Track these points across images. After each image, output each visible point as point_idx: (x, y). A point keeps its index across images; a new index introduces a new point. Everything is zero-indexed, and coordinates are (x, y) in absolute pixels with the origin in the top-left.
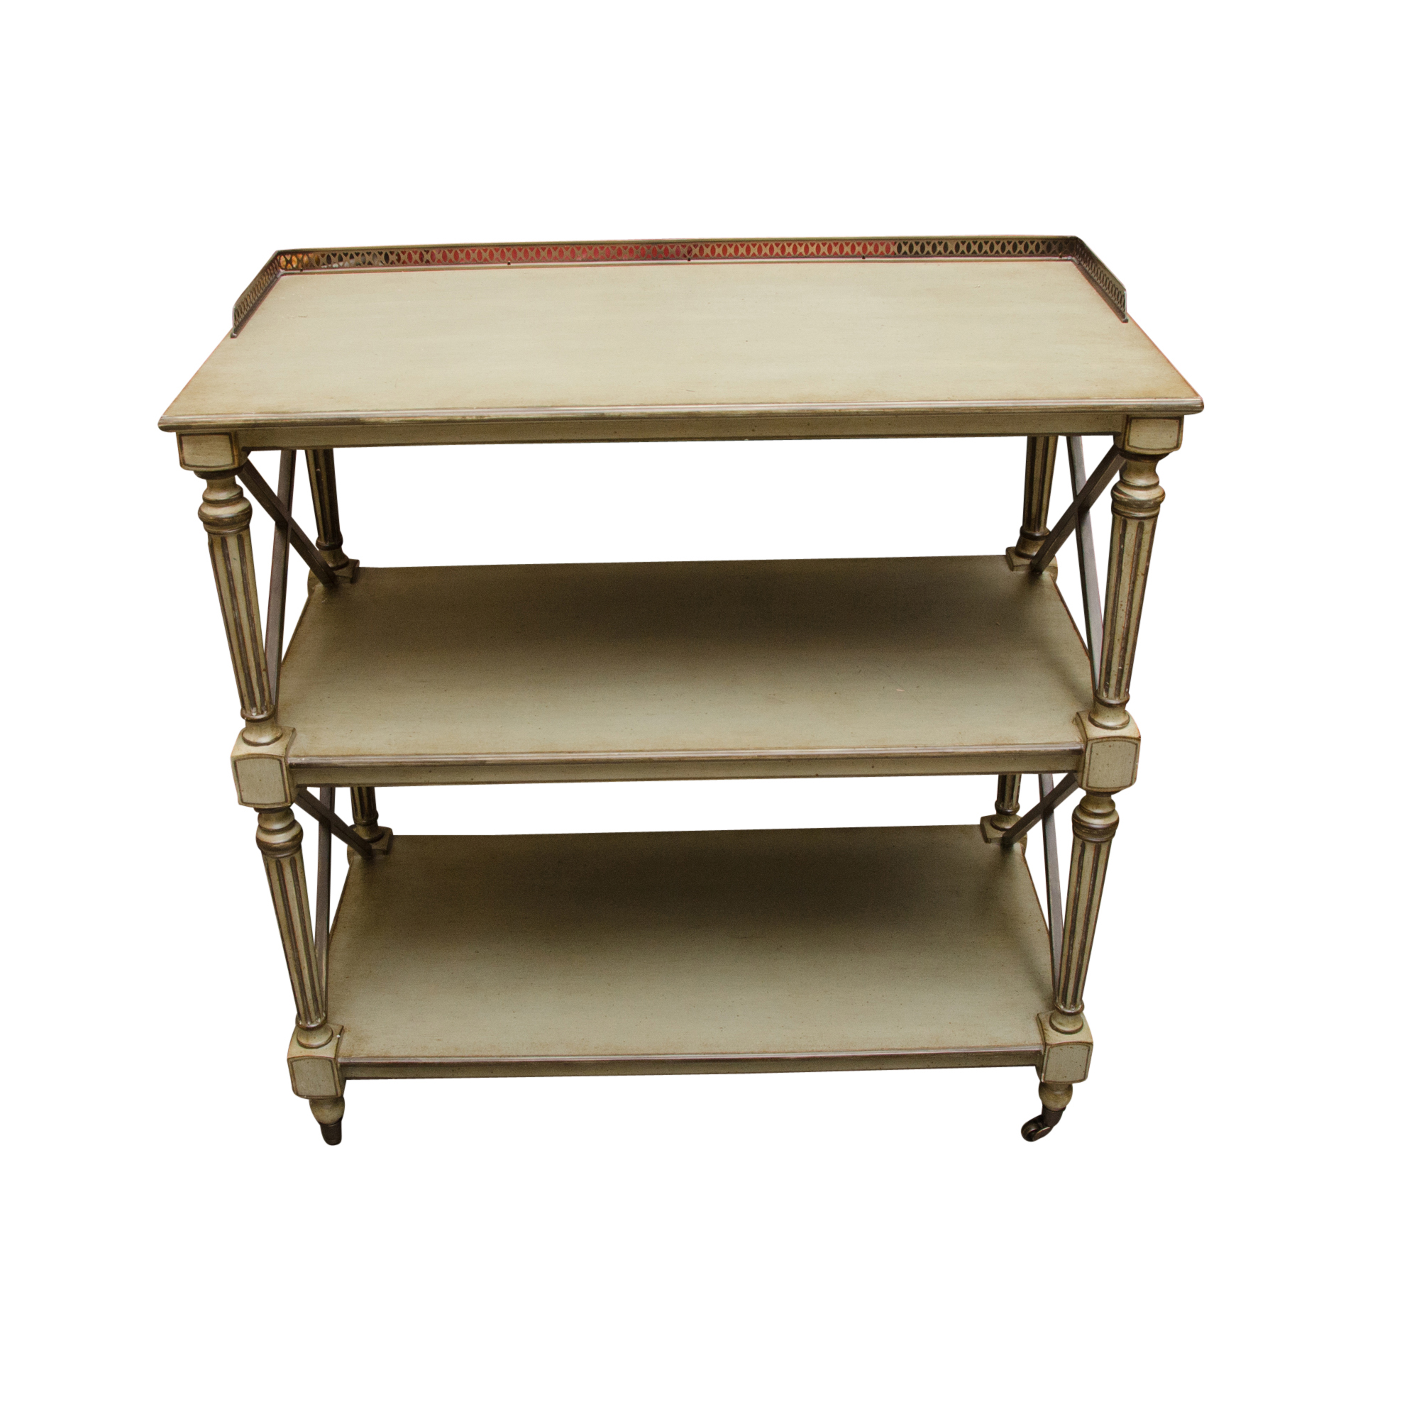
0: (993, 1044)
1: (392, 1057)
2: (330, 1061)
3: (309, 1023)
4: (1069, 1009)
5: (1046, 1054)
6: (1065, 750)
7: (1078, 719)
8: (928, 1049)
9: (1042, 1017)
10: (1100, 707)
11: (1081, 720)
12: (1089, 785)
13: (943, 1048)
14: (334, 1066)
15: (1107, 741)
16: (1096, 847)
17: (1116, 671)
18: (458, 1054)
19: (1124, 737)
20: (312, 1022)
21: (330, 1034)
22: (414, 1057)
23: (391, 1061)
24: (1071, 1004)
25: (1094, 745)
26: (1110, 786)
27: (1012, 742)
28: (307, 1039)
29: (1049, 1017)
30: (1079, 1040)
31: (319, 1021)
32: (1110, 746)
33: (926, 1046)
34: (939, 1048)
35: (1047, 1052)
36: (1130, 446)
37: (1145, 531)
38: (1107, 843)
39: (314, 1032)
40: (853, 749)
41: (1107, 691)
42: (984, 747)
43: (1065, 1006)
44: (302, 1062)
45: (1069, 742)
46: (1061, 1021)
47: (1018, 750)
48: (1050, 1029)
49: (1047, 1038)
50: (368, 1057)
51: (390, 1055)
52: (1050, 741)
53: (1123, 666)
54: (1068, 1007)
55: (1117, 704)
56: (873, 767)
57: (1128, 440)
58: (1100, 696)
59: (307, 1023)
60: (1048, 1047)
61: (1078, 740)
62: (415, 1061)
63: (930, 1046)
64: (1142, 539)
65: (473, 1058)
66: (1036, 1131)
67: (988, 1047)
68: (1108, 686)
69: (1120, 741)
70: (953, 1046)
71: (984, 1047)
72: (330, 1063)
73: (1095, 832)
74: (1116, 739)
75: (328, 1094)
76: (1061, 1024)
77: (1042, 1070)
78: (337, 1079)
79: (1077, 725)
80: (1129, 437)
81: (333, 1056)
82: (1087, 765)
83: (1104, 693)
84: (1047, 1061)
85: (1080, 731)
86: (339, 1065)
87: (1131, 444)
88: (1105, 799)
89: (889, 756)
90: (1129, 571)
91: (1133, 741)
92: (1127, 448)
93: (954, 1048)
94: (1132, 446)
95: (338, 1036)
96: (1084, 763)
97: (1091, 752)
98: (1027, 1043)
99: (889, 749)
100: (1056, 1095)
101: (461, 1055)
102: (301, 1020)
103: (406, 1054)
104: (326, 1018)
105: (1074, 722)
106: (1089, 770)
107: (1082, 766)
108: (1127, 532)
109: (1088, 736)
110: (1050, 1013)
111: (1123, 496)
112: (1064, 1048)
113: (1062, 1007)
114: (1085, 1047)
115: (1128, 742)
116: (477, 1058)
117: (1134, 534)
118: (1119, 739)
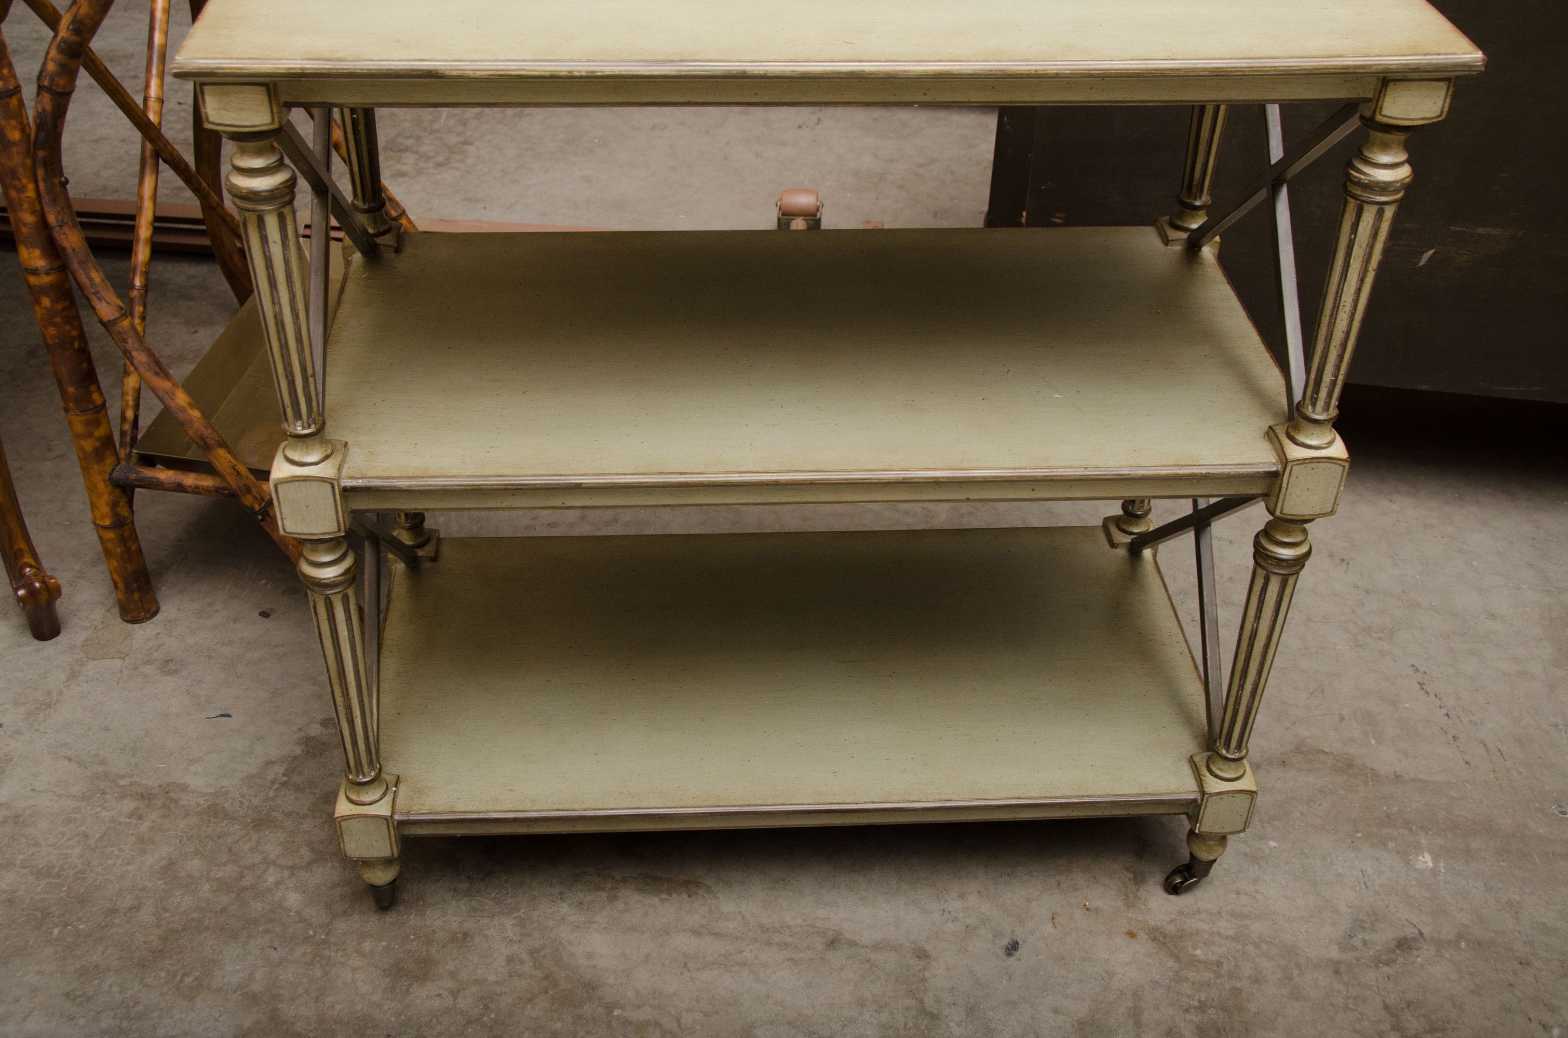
0: (1144, 792)
1: (459, 812)
2: (386, 819)
3: (361, 777)
4: (1233, 754)
5: (1204, 803)
6: (1259, 473)
7: (1272, 434)
8: (1070, 797)
9: (1197, 759)
10: (1304, 423)
11: (1277, 438)
12: (1284, 512)
13: (1088, 796)
14: (391, 824)
15: (1310, 463)
16: (1282, 580)
17: (1328, 382)
18: (535, 808)
19: (1331, 458)
20: (364, 776)
21: (385, 787)
22: (483, 812)
23: (458, 817)
24: (1235, 749)
25: (1294, 467)
26: (1307, 513)
27: (1197, 463)
28: (358, 794)
29: (1205, 760)
30: (1242, 789)
31: (373, 774)
32: (1313, 469)
33: (1068, 794)
34: (1083, 796)
35: (1205, 801)
36: (1382, 115)
37: (1384, 219)
38: (1296, 576)
39: (366, 787)
40: (1013, 471)
41: (1314, 405)
42: (1165, 468)
43: (1228, 751)
44: (353, 821)
45: (1264, 463)
46: (1221, 767)
47: (1204, 472)
48: (1208, 775)
49: (1205, 785)
50: (430, 813)
51: (457, 810)
52: (1241, 462)
53: (1336, 377)
54: (1231, 751)
55: (1325, 420)
56: (1033, 490)
57: (1381, 108)
58: (1304, 411)
59: (358, 777)
60: (1206, 796)
61: (1274, 461)
62: (485, 817)
63: (1073, 794)
64: (1379, 228)
65: (553, 813)
66: (1182, 883)
67: (1138, 795)
68: (1316, 399)
69: (1325, 462)
70: (1099, 793)
71: (1134, 795)
72: (385, 821)
73: (1284, 564)
74: (1320, 460)
75: (382, 855)
76: (1221, 770)
77: (1197, 820)
78: (393, 838)
79: (1271, 441)
80: (1382, 105)
81: (389, 814)
82: (1283, 490)
83: (1310, 407)
84: (1204, 811)
85: (1275, 449)
86: (395, 823)
87: (1383, 113)
88: (1299, 527)
89: (1055, 478)
90: (1359, 266)
91: (1340, 462)
92: (1379, 118)
93: (1099, 796)
94: (1385, 116)
95: (394, 789)
96: (1280, 488)
97: (1290, 474)
98: (1181, 790)
99: (1055, 470)
100: (1208, 846)
101: (540, 808)
102: (351, 773)
103: (475, 809)
104: (380, 769)
105: (1266, 438)
106: (1285, 495)
107: (1276, 491)
108: (1362, 220)
109: (1288, 457)
110: (1205, 754)
111: (1362, 177)
112: (1225, 797)
113: (1224, 752)
114: (1248, 796)
115: (1335, 463)
116: (557, 813)
117: (1371, 222)
118: (1324, 460)
